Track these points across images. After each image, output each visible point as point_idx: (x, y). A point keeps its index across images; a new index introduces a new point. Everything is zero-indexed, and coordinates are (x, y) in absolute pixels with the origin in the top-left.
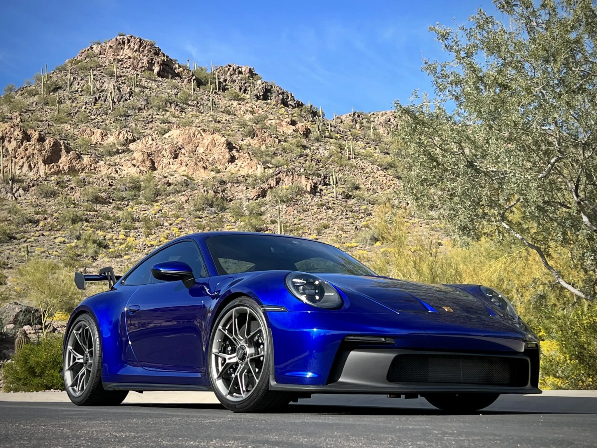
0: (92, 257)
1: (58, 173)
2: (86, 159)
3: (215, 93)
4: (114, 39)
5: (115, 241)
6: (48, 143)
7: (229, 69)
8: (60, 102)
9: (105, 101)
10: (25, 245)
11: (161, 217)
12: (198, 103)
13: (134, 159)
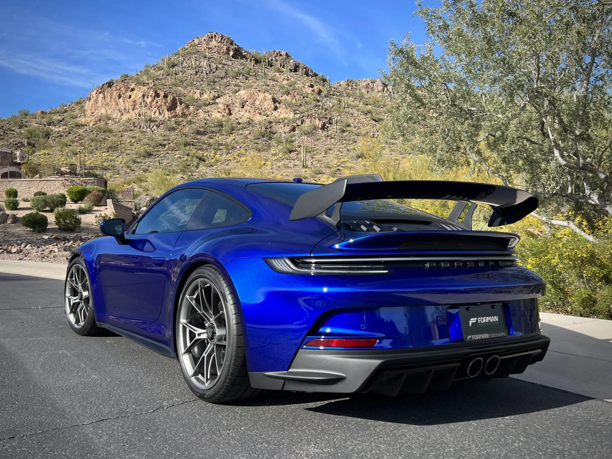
0: (196, 166)
1: (176, 116)
2: (191, 108)
3: (266, 68)
4: (206, 35)
5: (209, 157)
6: (170, 98)
7: (274, 53)
8: (176, 74)
9: (202, 73)
10: (158, 159)
11: (235, 143)
12: (256, 74)
13: (219, 108)
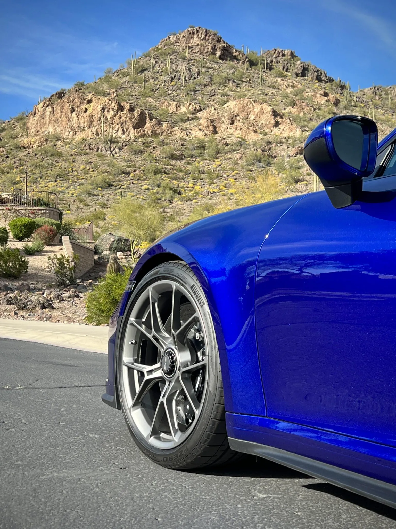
0: (169, 201)
1: (144, 136)
2: (165, 125)
3: (264, 71)
4: (186, 31)
5: (186, 188)
6: (136, 113)
7: (275, 53)
8: (146, 81)
9: (179, 79)
10: (120, 190)
11: (221, 170)
12: (250, 80)
13: (200, 125)
